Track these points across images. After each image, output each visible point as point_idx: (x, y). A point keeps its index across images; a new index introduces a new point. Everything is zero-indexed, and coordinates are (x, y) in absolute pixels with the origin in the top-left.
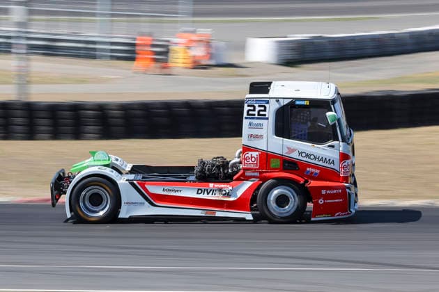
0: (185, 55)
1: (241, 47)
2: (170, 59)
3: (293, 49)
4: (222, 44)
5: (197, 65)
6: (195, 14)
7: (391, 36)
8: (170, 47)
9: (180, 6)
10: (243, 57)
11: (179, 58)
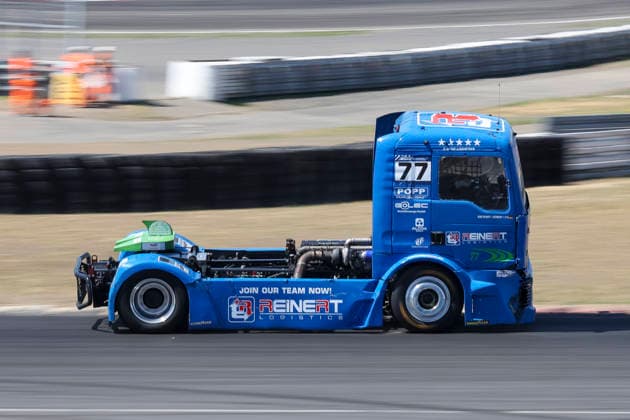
0: (74, 85)
1: (160, 76)
2: (51, 93)
3: (237, 78)
4: (130, 70)
5: (93, 102)
6: (90, 25)
7: (386, 60)
8: (51, 75)
9: (66, 13)
10: (163, 91)
11: (66, 91)
